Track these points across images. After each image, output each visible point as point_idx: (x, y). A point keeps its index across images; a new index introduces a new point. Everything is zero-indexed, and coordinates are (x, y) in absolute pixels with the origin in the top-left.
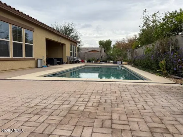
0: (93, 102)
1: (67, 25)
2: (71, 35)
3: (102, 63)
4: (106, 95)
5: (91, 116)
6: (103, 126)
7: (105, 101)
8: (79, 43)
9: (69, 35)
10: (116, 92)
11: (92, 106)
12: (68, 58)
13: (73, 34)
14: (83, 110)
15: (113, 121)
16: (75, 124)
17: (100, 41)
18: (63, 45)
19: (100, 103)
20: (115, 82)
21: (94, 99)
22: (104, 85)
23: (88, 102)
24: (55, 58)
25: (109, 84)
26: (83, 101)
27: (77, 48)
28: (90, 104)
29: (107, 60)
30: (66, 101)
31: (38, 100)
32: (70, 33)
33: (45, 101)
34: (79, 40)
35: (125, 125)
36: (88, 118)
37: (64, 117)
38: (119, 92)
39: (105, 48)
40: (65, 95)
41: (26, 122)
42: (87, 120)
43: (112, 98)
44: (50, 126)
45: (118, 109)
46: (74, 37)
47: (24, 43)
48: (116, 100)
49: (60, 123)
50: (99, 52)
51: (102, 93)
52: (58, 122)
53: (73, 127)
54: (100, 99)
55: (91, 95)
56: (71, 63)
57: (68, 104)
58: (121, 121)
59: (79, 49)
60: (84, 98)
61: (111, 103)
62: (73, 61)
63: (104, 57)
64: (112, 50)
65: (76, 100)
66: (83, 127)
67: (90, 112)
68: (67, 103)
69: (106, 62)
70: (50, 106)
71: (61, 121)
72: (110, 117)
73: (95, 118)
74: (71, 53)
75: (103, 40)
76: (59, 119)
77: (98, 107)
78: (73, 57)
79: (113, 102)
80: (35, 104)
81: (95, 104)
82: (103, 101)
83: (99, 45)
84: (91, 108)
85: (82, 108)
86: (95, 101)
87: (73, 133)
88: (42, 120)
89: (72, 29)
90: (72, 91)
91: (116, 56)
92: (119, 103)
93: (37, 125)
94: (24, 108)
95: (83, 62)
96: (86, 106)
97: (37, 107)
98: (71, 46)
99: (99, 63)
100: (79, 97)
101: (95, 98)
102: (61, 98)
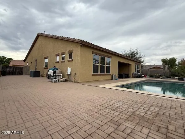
0: (152, 112)
1: (133, 51)
2: (136, 57)
3: (164, 79)
4: (165, 109)
5: (149, 121)
6: (159, 131)
7: (164, 114)
8: (142, 62)
9: (135, 57)
10: (176, 108)
11: (151, 114)
12: (133, 74)
13: (137, 56)
14: (143, 115)
15: (168, 130)
16: (137, 123)
17: (163, 59)
18: (129, 65)
19: (158, 114)
20: (177, 99)
21: (153, 110)
22: (164, 99)
23: (148, 110)
24: (123, 74)
25: (170, 99)
26: (143, 109)
27: (140, 66)
28: (149, 113)
29: (171, 76)
30: (131, 106)
31: (114, 102)
32: (135, 56)
33: (117, 103)
34: (143, 60)
35: (181, 137)
36: (147, 122)
37: (130, 116)
38: (180, 109)
39: (168, 65)
40: (130, 102)
41: (109, 113)
42: (145, 123)
43: (171, 113)
44: (121, 119)
45: (176, 123)
46: (138, 58)
47: (106, 65)
48: (175, 115)
49: (127, 119)
50: (162, 69)
51: (161, 106)
52: (126, 119)
53: (135, 124)
54: (159, 111)
55: (151, 106)
56: (135, 78)
57: (132, 109)
58: (176, 133)
59: (142, 66)
60: (145, 107)
61: (169, 116)
62: (137, 76)
63: (168, 73)
64: (177, 66)
65: (138, 107)
66: (142, 127)
67: (149, 118)
68: (131, 107)
69: (169, 77)
70: (121, 107)
71: (128, 118)
72: (166, 127)
73: (153, 124)
74: (135, 70)
75: (166, 59)
76: (126, 116)
77: (156, 116)
78: (137, 73)
79: (172, 116)
80: (112, 104)
81: (153, 114)
82: (161, 113)
83: (162, 63)
84: (150, 115)
85: (142, 114)
86: (153, 111)
87: (135, 128)
88: (117, 115)
89: (137, 53)
90: (135, 100)
91: (182, 73)
92: (178, 118)
93: (114, 117)
94: (107, 105)
95: (145, 77)
96: (146, 113)
97: (114, 106)
98: (136, 65)
99: (162, 79)
100: (141, 106)
101: (155, 109)
102: (127, 104)
